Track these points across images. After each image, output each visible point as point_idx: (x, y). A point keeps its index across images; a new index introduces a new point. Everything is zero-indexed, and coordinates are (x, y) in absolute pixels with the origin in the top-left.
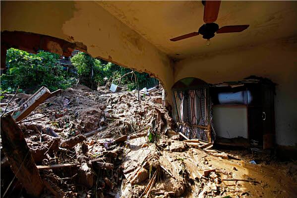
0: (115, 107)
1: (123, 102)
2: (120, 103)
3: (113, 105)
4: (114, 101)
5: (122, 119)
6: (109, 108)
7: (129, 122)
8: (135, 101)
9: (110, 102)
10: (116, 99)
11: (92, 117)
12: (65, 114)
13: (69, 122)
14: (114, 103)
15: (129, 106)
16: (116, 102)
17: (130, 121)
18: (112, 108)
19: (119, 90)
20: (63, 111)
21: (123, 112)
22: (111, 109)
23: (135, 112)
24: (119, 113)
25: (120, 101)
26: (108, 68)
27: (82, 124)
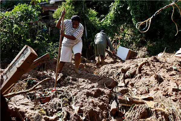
0: (132, 85)
1: (147, 74)
2: (140, 77)
3: (126, 81)
4: (127, 73)
5: (150, 104)
6: (121, 87)
7: (165, 110)
8: (168, 71)
9: (122, 77)
10: (131, 71)
11: (96, 100)
12: (54, 97)
13: (61, 110)
14: (128, 77)
15: (160, 80)
16: (133, 76)
17: (167, 108)
18: (126, 86)
19: (132, 56)
20: (50, 92)
21: (148, 92)
22: (124, 88)
23: (174, 90)
24: (141, 94)
25: (140, 72)
26: (109, 21)
27: (80, 112)
